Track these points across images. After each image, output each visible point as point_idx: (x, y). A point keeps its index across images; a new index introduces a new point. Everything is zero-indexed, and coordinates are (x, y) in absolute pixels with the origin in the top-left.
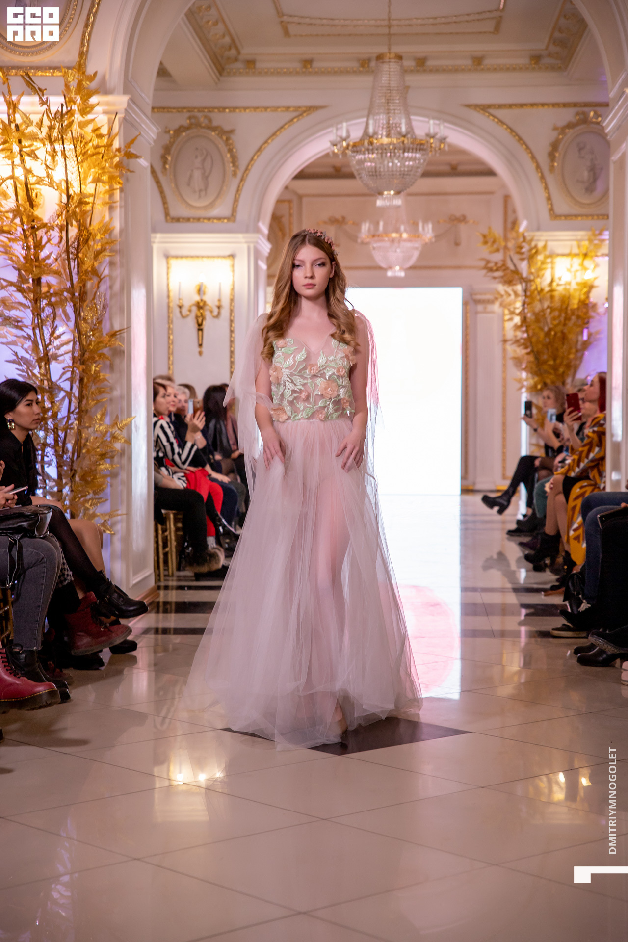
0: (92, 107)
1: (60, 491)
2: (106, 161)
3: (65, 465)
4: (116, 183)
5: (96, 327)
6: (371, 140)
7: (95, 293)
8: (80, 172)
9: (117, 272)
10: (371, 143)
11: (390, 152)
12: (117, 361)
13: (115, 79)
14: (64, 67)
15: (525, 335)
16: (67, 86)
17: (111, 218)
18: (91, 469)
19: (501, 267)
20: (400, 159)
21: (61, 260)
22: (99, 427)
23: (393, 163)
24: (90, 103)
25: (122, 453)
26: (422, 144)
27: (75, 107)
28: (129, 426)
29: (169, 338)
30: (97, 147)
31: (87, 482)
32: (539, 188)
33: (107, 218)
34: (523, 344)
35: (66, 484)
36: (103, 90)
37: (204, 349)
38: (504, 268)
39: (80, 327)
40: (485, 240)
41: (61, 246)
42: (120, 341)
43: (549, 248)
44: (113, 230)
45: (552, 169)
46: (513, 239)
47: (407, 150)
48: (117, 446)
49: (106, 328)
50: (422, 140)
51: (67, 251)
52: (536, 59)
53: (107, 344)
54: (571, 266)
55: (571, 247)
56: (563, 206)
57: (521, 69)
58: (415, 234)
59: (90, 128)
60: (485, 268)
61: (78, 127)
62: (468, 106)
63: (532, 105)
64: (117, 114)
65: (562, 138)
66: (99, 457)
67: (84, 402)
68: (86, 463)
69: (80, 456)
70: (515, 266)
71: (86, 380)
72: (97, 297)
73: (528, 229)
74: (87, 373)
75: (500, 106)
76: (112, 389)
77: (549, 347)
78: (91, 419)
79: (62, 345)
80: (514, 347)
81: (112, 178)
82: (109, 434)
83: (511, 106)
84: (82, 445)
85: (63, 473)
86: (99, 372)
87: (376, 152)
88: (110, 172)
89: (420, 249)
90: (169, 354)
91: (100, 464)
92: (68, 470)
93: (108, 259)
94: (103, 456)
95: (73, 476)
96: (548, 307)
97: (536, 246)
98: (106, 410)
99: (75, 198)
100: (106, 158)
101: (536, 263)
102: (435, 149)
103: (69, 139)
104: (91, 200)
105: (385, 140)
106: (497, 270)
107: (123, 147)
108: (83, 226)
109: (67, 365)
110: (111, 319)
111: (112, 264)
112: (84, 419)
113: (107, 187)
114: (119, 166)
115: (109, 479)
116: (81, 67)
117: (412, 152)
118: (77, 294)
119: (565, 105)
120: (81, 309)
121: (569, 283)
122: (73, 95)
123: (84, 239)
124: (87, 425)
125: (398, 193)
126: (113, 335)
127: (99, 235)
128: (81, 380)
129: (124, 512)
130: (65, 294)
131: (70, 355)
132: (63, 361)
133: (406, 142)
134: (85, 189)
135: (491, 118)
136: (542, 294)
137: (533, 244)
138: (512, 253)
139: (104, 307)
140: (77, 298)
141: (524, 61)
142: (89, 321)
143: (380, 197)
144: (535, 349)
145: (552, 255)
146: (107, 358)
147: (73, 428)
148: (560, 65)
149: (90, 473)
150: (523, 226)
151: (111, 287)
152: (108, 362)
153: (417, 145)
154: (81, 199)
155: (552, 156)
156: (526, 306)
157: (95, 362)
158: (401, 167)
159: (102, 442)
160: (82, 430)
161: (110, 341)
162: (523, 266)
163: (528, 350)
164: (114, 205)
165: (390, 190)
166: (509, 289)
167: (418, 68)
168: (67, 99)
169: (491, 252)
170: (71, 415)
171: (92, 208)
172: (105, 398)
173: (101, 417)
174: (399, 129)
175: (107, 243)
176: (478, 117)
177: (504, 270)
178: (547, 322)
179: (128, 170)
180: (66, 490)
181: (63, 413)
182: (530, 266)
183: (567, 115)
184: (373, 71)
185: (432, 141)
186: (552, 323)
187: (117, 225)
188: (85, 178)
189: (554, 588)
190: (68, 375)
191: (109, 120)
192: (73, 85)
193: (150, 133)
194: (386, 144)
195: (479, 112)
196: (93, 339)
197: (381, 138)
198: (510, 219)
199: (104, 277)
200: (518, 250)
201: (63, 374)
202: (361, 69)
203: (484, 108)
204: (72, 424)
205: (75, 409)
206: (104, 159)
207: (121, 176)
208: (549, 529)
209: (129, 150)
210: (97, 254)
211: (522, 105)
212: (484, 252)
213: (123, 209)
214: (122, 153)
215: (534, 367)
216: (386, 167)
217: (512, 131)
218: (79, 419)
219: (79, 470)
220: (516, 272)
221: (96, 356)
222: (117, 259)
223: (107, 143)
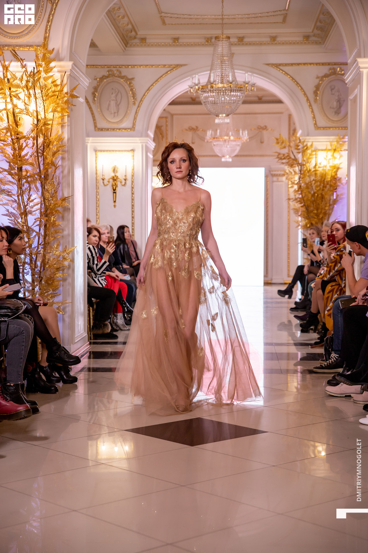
0: (51, 69)
1: (33, 289)
2: (59, 100)
3: (36, 275)
4: (65, 112)
5: (54, 195)
6: (212, 85)
7: (54, 175)
8: (44, 106)
9: (66, 163)
10: (212, 87)
11: (223, 92)
12: (66, 214)
13: (65, 52)
14: (35, 45)
15: (301, 196)
16: (37, 56)
17: (63, 133)
18: (51, 277)
19: (287, 157)
20: (228, 96)
21: (33, 156)
22: (56, 252)
23: (224, 98)
24: (50, 66)
25: (69, 267)
26: (241, 87)
27: (41, 69)
28: (73, 252)
29: (97, 197)
30: (54, 91)
31: (49, 284)
32: (308, 111)
33: (60, 132)
34: (299, 201)
35: (37, 285)
36: (58, 59)
37: (117, 204)
38: (288, 157)
39: (45, 195)
40: (278, 141)
41: (34, 148)
42: (68, 203)
43: (314, 146)
44: (64, 139)
45: (316, 101)
46: (294, 141)
47: (232, 91)
48: (66, 263)
49: (60, 195)
50: (241, 85)
51: (37, 152)
52: (307, 37)
53: (60, 205)
54: (327, 156)
55: (327, 145)
56: (322, 122)
57: (298, 43)
58: (238, 138)
59: (50, 81)
60: (278, 158)
61: (43, 80)
62: (268, 64)
63: (304, 64)
64: (66, 72)
65: (322, 83)
66: (56, 270)
67: (47, 238)
68: (48, 273)
69: (44, 269)
70: (294, 156)
71: (48, 225)
72: (54, 178)
73: (302, 135)
74: (48, 222)
75: (286, 65)
76: (63, 230)
77: (314, 203)
78: (51, 247)
79: (35, 206)
80: (294, 203)
81: (63, 109)
82: (61, 257)
83: (292, 64)
84: (46, 263)
85: (35, 279)
86: (56, 221)
87: (215, 92)
88: (61, 106)
89: (240, 145)
90: (97, 206)
91: (56, 274)
92: (38, 278)
93: (61, 156)
94: (58, 269)
95: (41, 281)
96: (313, 180)
97: (306, 145)
98: (59, 242)
99: (42, 121)
100: (60, 98)
101: (307, 155)
102: (249, 90)
103: (38, 87)
104: (50, 122)
105: (220, 85)
106: (284, 159)
107: (69, 91)
108: (47, 137)
109: (37, 217)
110: (62, 190)
111: (63, 159)
112: (47, 248)
113: (60, 115)
114: (67, 102)
115: (61, 282)
116: (45, 45)
117: (236, 92)
118: (43, 176)
119: (323, 64)
120: (45, 184)
121: (326, 166)
122: (40, 63)
123: (47, 144)
124: (49, 251)
125: (228, 115)
126: (64, 199)
127: (55, 142)
128: (45, 226)
129: (70, 301)
130: (36, 176)
131: (39, 211)
132: (35, 214)
133: (232, 86)
134: (47, 116)
135: (281, 71)
136: (310, 172)
137: (305, 144)
138: (293, 149)
139: (58, 184)
140: (43, 179)
141: (300, 39)
142: (50, 192)
143: (217, 118)
144: (306, 205)
145: (316, 150)
146: (60, 213)
147: (41, 253)
148: (320, 41)
149: (50, 279)
150: (299, 133)
151: (62, 172)
152: (61, 215)
153: (238, 88)
154: (45, 122)
155: (315, 93)
156: (301, 179)
157: (53, 215)
158: (229, 101)
159: (58, 261)
160: (46, 255)
161: (62, 203)
162: (299, 156)
163: (302, 205)
164: (64, 124)
165: (223, 114)
166: (291, 170)
167: (239, 43)
168: (37, 64)
169: (281, 148)
170: (40, 246)
171: (52, 126)
172: (59, 236)
173: (57, 247)
174: (228, 79)
175: (60, 147)
176: (274, 71)
177: (288, 159)
178: (313, 189)
179: (72, 105)
180: (37, 289)
181: (35, 244)
182: (303, 156)
183: (325, 70)
184: (213, 44)
185: (247, 85)
186: (316, 189)
187: (66, 136)
188: (48, 110)
189: (316, 343)
190: (38, 223)
191: (61, 76)
192: (41, 56)
193: (85, 82)
194: (220, 88)
195: (274, 68)
196: (52, 202)
197: (218, 84)
198: (292, 129)
199: (59, 166)
200: (296, 147)
201: (35, 222)
202: (206, 43)
203: (277, 66)
204: (40, 251)
205: (42, 243)
206: (58, 99)
207: (68, 108)
208: (313, 310)
209: (72, 93)
210: (54, 154)
211: (299, 64)
212: (277, 148)
213: (69, 127)
214: (69, 95)
215: (305, 214)
216: (220, 100)
217: (293, 79)
218: (44, 248)
219: (44, 277)
220: (296, 160)
221: (54, 212)
222: (66, 155)
223: (60, 89)
